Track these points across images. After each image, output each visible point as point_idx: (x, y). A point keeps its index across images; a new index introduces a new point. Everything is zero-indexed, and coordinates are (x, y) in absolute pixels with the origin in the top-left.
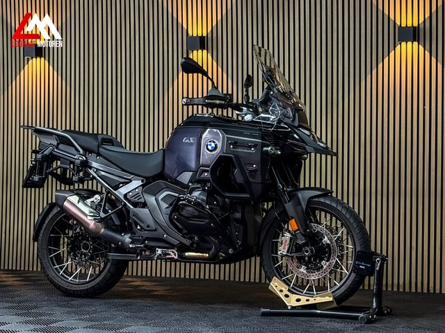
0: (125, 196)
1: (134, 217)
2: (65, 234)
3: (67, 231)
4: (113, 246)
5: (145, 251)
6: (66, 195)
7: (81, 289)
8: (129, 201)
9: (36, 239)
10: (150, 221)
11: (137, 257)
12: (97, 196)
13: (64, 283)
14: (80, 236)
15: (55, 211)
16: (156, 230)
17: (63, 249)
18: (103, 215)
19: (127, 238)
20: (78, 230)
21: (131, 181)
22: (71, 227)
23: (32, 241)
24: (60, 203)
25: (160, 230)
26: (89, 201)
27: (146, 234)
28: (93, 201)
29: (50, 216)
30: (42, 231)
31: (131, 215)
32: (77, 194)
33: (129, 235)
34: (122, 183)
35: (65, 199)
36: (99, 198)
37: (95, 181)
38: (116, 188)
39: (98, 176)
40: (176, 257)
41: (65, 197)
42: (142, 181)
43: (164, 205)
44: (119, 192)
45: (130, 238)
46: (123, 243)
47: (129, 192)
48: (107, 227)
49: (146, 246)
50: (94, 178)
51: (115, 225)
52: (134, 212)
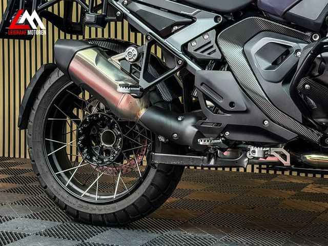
0: (185, 47)
1: (203, 88)
2: (72, 116)
3: (75, 112)
4: (162, 139)
5: (223, 150)
6: (75, 49)
7: (103, 212)
8: (192, 58)
9: (23, 124)
10: (236, 95)
11: (209, 160)
12: (131, 49)
13: (74, 200)
14: (98, 120)
15: (55, 76)
16: (247, 111)
17: (71, 143)
18: (144, 84)
19: (188, 127)
20: (95, 110)
21: (193, 21)
22: (82, 104)
23: (17, 128)
24: (63, 63)
25: (255, 111)
26: (115, 59)
27: (226, 119)
28: (124, 59)
29: (47, 86)
30: (34, 112)
31: (197, 83)
32: (94, 47)
33: (192, 120)
34: (178, 24)
35: (73, 55)
36: (136, 52)
37: (126, 23)
38: (167, 33)
39: (132, 12)
40: (287, 163)
41: (71, 51)
42: (216, 19)
43: (263, 64)
44: (174, 41)
45: (194, 126)
46: (181, 134)
47: (190, 41)
48: (150, 106)
49: (226, 141)
50: (124, 17)
51: (162, 101)
52: (202, 78)
